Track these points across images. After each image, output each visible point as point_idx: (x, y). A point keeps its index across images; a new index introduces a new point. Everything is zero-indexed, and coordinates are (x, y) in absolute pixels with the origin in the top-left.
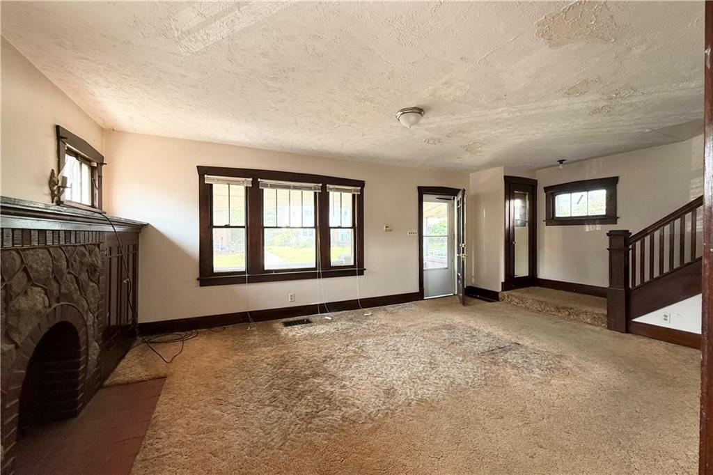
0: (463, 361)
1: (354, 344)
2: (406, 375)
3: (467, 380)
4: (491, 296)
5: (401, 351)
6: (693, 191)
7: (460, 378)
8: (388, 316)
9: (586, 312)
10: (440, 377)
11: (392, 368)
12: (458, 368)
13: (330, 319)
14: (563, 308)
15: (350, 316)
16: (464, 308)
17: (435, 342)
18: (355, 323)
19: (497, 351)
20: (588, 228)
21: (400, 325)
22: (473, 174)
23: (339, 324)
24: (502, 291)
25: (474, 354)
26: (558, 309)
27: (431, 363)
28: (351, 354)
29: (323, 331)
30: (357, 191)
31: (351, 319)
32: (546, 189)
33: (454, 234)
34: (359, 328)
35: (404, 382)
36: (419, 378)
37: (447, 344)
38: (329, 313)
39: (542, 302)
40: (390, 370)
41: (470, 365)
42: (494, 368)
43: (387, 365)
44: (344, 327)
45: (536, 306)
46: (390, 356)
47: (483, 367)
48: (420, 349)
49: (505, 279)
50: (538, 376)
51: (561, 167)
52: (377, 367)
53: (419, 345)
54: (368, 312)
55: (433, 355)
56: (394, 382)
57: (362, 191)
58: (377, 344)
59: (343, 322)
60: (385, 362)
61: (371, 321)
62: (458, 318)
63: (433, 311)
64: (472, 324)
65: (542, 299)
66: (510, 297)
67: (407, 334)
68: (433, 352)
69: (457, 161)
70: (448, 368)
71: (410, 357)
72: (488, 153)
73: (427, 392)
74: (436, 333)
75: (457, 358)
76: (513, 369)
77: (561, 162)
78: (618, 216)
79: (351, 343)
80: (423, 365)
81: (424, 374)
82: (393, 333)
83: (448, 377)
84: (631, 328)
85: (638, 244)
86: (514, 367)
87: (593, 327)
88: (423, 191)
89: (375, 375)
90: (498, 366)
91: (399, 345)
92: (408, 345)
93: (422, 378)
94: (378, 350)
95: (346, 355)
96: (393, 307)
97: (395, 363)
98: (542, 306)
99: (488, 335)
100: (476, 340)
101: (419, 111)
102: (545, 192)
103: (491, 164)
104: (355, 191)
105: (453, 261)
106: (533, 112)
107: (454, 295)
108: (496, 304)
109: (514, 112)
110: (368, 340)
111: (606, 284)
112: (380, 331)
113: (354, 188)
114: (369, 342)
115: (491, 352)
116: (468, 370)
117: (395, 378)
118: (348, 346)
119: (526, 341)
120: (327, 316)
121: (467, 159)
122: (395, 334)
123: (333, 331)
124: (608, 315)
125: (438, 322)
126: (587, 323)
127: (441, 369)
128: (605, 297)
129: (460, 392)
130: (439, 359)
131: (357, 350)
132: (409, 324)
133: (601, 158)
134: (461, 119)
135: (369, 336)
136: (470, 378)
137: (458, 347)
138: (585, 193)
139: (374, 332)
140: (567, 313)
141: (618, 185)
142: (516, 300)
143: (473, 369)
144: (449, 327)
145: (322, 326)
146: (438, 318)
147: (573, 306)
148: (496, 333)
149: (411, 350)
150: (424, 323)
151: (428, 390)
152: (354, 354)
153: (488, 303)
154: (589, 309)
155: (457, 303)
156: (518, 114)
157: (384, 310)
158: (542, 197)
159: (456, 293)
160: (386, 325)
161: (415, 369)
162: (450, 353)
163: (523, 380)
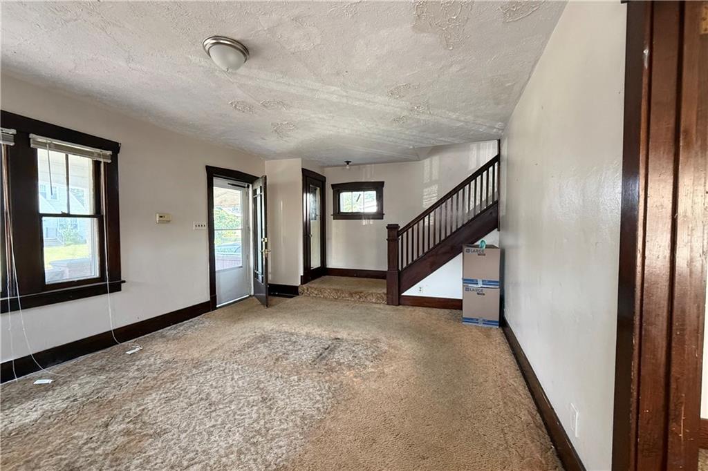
0: (299, 380)
1: (120, 418)
2: (237, 437)
3: (316, 406)
4: (291, 291)
5: (215, 397)
6: (425, 197)
7: (307, 407)
8: (172, 346)
9: (372, 294)
10: (284, 417)
11: (210, 434)
12: (299, 393)
13: (49, 381)
14: (356, 293)
15: (96, 364)
16: (268, 310)
17: (255, 365)
18: (112, 375)
19: (326, 354)
20: (365, 222)
21: (196, 355)
22: (268, 161)
23: (75, 386)
24: (301, 284)
25: (307, 366)
26: (351, 294)
27: (264, 400)
28: (121, 440)
29: (34, 416)
30: (105, 156)
31: (102, 369)
32: (333, 186)
33: (249, 228)
34: (124, 381)
35: (240, 453)
36: (259, 432)
37: (272, 363)
38: (44, 371)
39: (338, 290)
40: (208, 440)
41: (308, 382)
42: (334, 376)
43: (200, 434)
44: (87, 389)
45: (334, 295)
46: (199, 414)
47: (324, 380)
48: (240, 383)
49: (304, 273)
50: (373, 370)
51: (348, 167)
52: (183, 444)
53: (236, 377)
54: (133, 347)
55: (261, 386)
56: (224, 460)
57: (114, 158)
58: (168, 401)
59: (85, 379)
60: (194, 429)
61: (144, 362)
62: (267, 324)
63: (235, 322)
64: (286, 327)
65: (338, 287)
66: (309, 289)
67: (213, 364)
68: (260, 382)
69: (260, 142)
70: (289, 398)
71: (231, 402)
72: (296, 139)
73: (279, 451)
74: (251, 351)
75: (292, 378)
76: (350, 370)
77: (348, 162)
78: (384, 212)
79: (114, 417)
80: (255, 408)
81: (262, 422)
82: (190, 371)
83: (294, 412)
84: (402, 302)
85: (405, 234)
86: (350, 367)
87: (378, 306)
88: (213, 173)
89: (185, 463)
90: (336, 372)
91: (206, 388)
92: (220, 383)
93: (263, 431)
94: (173, 411)
95: (109, 448)
96: (175, 329)
97: (213, 422)
98: (339, 294)
99: (308, 337)
100: (300, 347)
101: (244, 50)
102: (333, 188)
103: (292, 154)
104: (99, 155)
105: (248, 257)
106: (357, 103)
107: (250, 296)
108: (297, 299)
109: (343, 96)
110: (148, 399)
111: (385, 268)
112: (167, 374)
113: (98, 151)
114: (152, 401)
115: (320, 357)
116: (311, 390)
117: (222, 452)
118: (107, 426)
119: (343, 334)
120: (40, 378)
121: (273, 143)
122: (194, 371)
123: (60, 405)
124: (387, 293)
125: (247, 336)
126: (373, 303)
127: (281, 404)
128: (385, 279)
129: (318, 428)
130: (271, 388)
131: (131, 426)
132: (209, 348)
133: (373, 165)
134: (289, 85)
135: (147, 390)
136: (318, 401)
137: (285, 363)
138: (361, 193)
139: (155, 378)
140: (358, 297)
141: (384, 188)
142: (316, 292)
143: (315, 387)
144: (264, 339)
145: (27, 405)
146: (244, 330)
147: (362, 289)
148: (313, 331)
149: (229, 390)
150: (229, 341)
151: (281, 447)
152: (126, 439)
153: (289, 300)
154: (374, 290)
155: (257, 305)
156: (345, 100)
157: (163, 336)
158: (330, 193)
159: (252, 293)
160: (172, 361)
161: (247, 420)
162: (280, 374)
163: (364, 380)
